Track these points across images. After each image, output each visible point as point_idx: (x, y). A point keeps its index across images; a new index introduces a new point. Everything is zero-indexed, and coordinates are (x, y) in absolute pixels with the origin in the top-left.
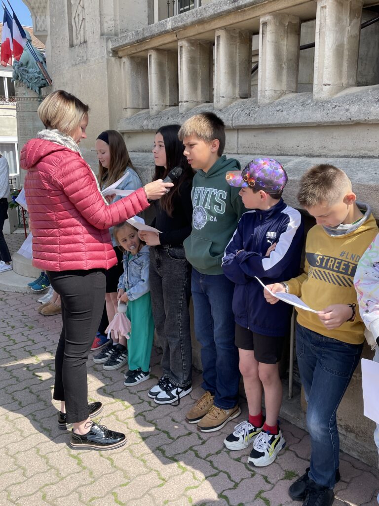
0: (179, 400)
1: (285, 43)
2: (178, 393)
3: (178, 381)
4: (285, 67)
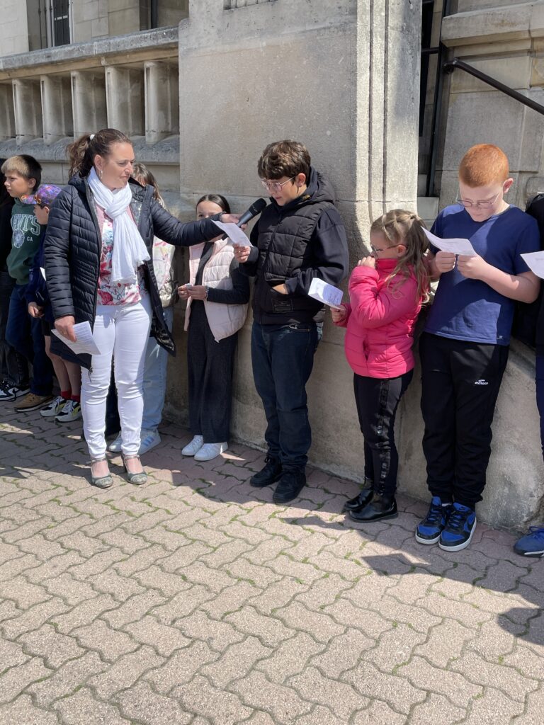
0: (15, 398)
1: (93, 94)
2: (14, 391)
3: (16, 382)
4: (94, 114)
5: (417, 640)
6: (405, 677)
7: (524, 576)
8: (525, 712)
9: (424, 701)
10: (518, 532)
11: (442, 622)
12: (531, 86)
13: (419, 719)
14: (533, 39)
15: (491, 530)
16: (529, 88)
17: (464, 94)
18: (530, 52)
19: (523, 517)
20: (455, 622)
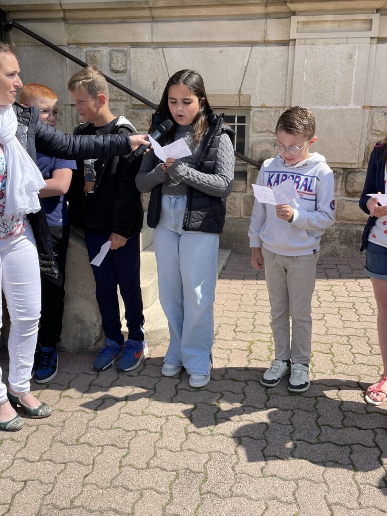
5: (18, 448)
6: (8, 477)
7: (95, 380)
8: (93, 470)
9: (22, 489)
10: (92, 352)
11: (37, 429)
12: (69, 44)
13: (19, 503)
14: (64, 11)
15: (73, 355)
16: (67, 45)
17: (22, 47)
18: (64, 19)
19: (92, 341)
20: (47, 426)
